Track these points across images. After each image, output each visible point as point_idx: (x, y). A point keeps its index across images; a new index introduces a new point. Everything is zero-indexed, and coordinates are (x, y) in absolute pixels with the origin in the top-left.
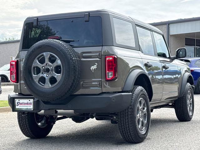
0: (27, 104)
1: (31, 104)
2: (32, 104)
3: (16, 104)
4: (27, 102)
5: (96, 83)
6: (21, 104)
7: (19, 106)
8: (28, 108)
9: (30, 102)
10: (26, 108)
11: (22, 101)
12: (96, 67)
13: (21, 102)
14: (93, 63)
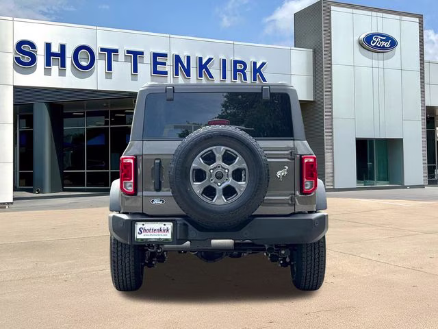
0: (160, 230)
1: (168, 231)
2: (170, 231)
3: (138, 231)
4: (159, 228)
5: (287, 198)
6: (148, 231)
7: (143, 234)
8: (162, 237)
9: (166, 228)
10: (158, 237)
11: (148, 226)
12: (286, 173)
13: (146, 228)
14: (281, 166)
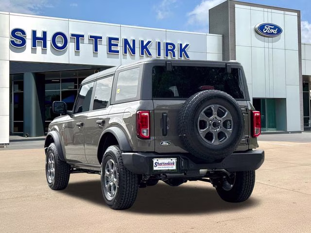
0: (168, 164)
1: (174, 164)
2: (175, 164)
3: (154, 164)
4: (168, 162)
6: (161, 164)
7: (157, 167)
8: (170, 169)
9: (172, 162)
10: (167, 169)
11: (161, 161)
13: (159, 163)
